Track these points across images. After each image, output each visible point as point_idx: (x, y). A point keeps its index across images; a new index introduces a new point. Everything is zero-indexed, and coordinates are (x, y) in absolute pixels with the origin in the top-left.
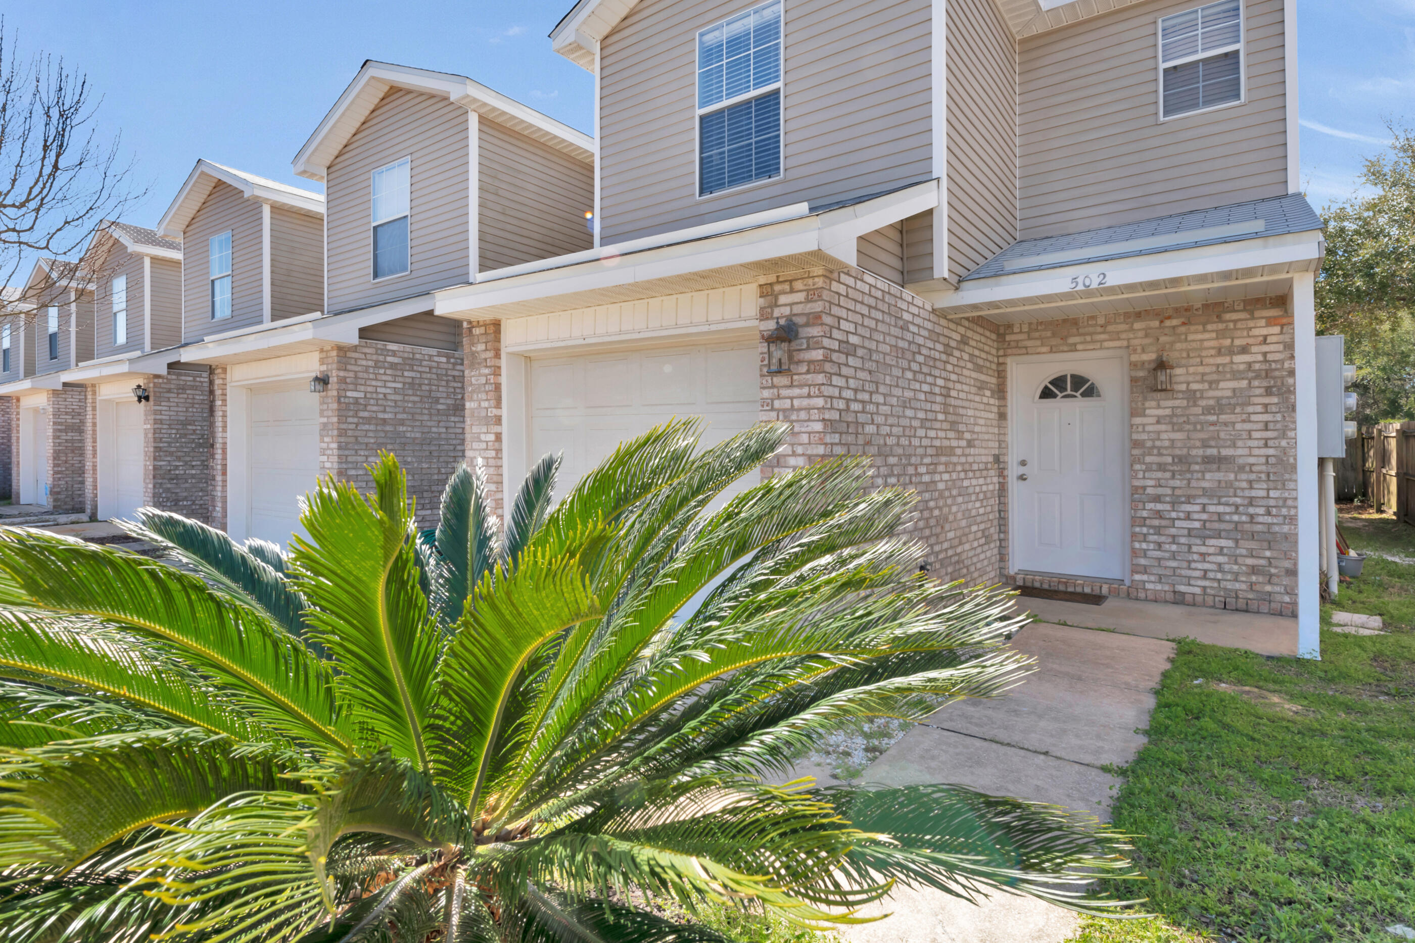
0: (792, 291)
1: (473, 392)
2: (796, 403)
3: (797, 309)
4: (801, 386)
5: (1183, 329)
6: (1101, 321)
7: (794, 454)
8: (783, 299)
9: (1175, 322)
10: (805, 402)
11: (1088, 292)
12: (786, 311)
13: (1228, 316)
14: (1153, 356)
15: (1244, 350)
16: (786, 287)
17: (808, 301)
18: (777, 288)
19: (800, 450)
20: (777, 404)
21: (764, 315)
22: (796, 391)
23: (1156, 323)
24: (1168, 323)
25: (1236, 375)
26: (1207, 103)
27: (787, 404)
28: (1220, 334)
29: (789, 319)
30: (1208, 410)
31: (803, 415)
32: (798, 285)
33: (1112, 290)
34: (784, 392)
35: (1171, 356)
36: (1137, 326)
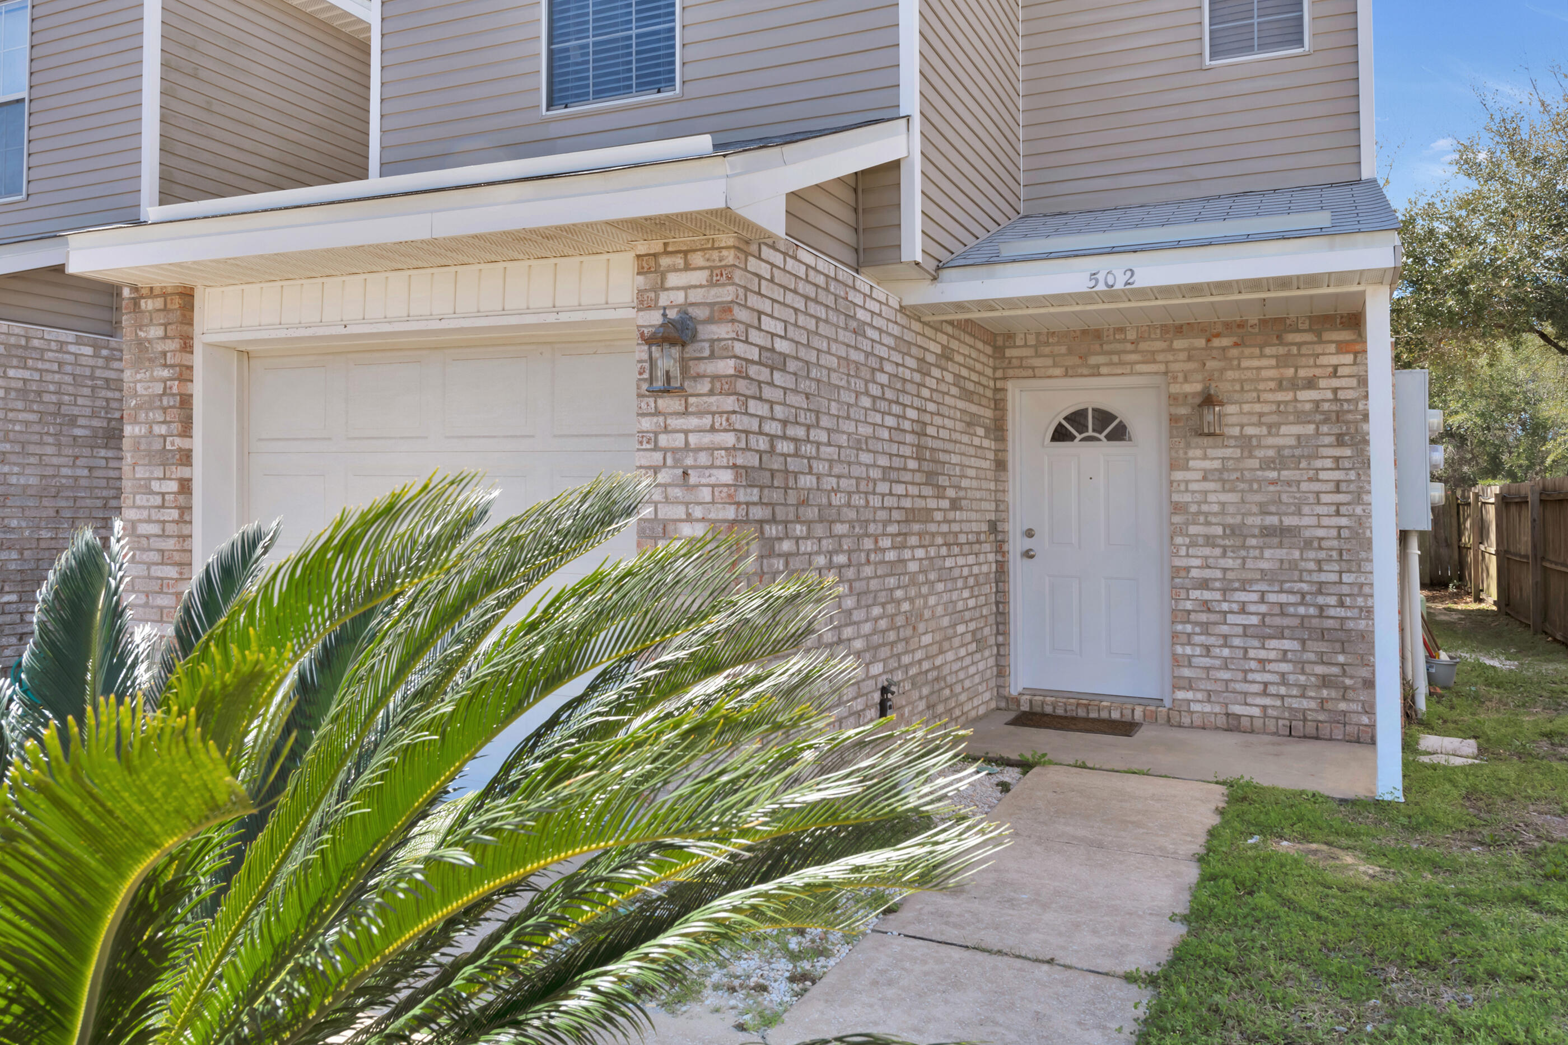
0: (687, 268)
1: (138, 407)
2: (693, 439)
3: (696, 296)
4: (700, 414)
5: (1235, 352)
6: (1131, 335)
7: (689, 519)
8: (673, 279)
9: (1225, 342)
10: (707, 439)
11: (1111, 295)
12: (679, 298)
13: (1291, 337)
14: (1198, 387)
15: (1311, 384)
16: (679, 261)
17: (712, 284)
18: (665, 261)
19: (698, 512)
20: (663, 440)
21: (644, 304)
22: (693, 422)
23: (1201, 342)
24: (1216, 342)
25: (1301, 418)
26: (1263, 47)
27: (679, 440)
28: (1282, 362)
29: (683, 310)
30: (1267, 464)
31: (703, 458)
32: (697, 259)
33: (1143, 293)
34: (674, 423)
35: (1222, 388)
36: (1178, 344)
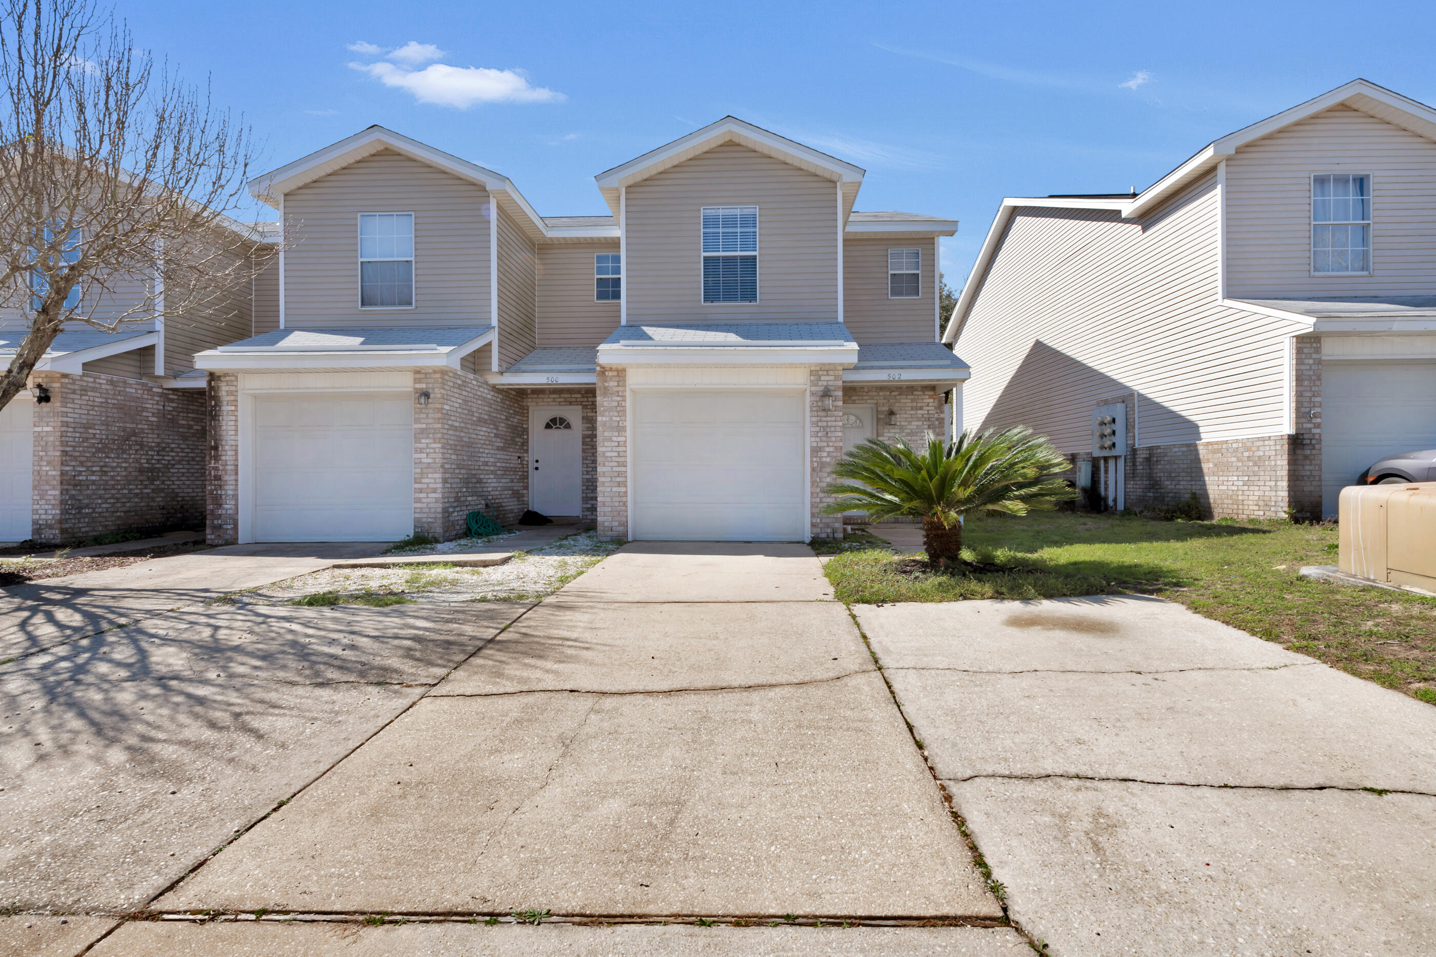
0: (828, 375)
1: (605, 411)
2: (829, 424)
3: (830, 383)
4: (831, 416)
5: (898, 397)
6: (866, 390)
7: (828, 446)
8: (823, 378)
9: (896, 393)
10: (834, 424)
12: (825, 383)
13: (915, 393)
14: (887, 409)
15: (921, 408)
16: (825, 373)
17: (835, 380)
18: (820, 373)
19: (831, 444)
20: (820, 424)
21: (813, 384)
22: (829, 419)
23: (888, 393)
24: (893, 394)
25: (918, 419)
26: (908, 294)
27: (825, 424)
28: (913, 401)
29: (826, 387)
30: (908, 435)
31: (833, 429)
32: (831, 373)
34: (824, 419)
35: (895, 409)
36: (881, 394)
